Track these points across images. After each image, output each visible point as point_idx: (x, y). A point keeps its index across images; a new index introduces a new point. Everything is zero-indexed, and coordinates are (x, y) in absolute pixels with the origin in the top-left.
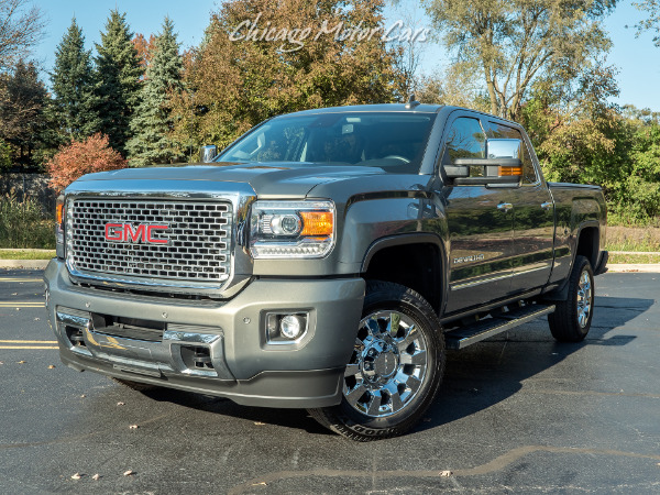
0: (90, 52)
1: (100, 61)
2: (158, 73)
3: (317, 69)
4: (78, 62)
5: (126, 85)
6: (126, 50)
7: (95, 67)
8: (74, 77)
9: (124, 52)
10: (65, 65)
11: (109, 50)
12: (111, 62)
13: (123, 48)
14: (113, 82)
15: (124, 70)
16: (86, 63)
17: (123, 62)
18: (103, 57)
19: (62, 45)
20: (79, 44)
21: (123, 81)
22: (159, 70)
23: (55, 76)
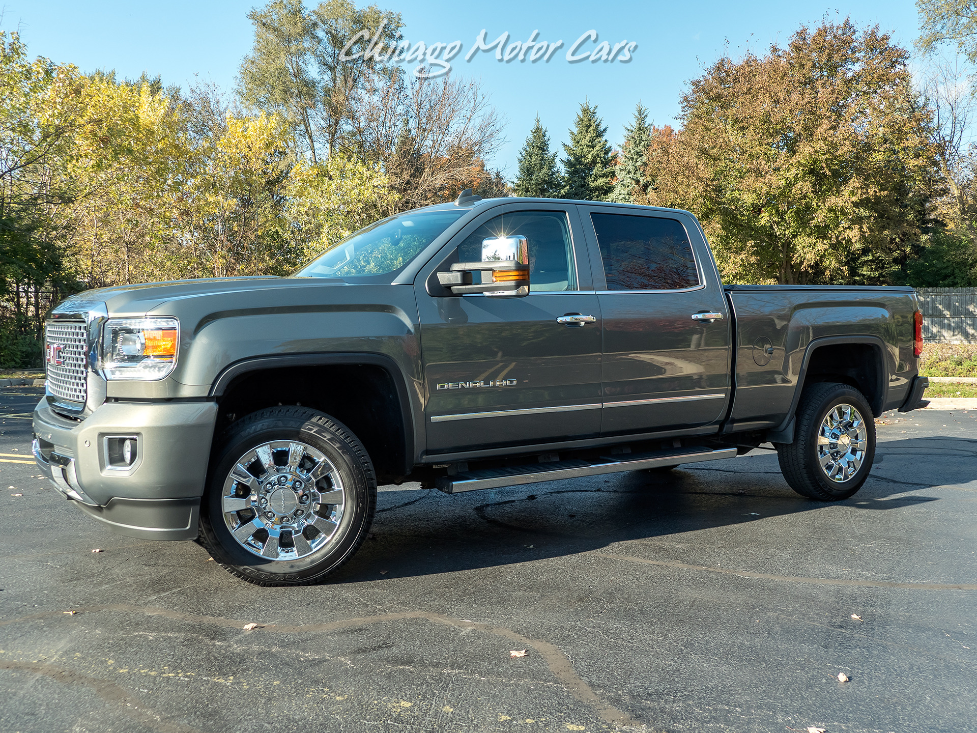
0: (555, 155)
1: (568, 163)
2: (629, 172)
3: (805, 150)
4: (541, 168)
5: (597, 189)
6: (597, 148)
7: (562, 170)
8: (537, 184)
9: (594, 152)
10: (528, 171)
11: (578, 152)
12: (580, 163)
13: (593, 147)
14: (583, 186)
15: (594, 172)
16: (551, 168)
17: (594, 162)
18: (572, 158)
19: (524, 149)
20: (543, 147)
21: (592, 185)
22: (631, 168)
23: (518, 186)
